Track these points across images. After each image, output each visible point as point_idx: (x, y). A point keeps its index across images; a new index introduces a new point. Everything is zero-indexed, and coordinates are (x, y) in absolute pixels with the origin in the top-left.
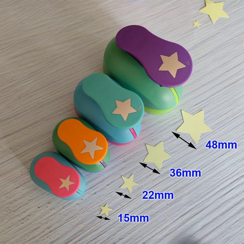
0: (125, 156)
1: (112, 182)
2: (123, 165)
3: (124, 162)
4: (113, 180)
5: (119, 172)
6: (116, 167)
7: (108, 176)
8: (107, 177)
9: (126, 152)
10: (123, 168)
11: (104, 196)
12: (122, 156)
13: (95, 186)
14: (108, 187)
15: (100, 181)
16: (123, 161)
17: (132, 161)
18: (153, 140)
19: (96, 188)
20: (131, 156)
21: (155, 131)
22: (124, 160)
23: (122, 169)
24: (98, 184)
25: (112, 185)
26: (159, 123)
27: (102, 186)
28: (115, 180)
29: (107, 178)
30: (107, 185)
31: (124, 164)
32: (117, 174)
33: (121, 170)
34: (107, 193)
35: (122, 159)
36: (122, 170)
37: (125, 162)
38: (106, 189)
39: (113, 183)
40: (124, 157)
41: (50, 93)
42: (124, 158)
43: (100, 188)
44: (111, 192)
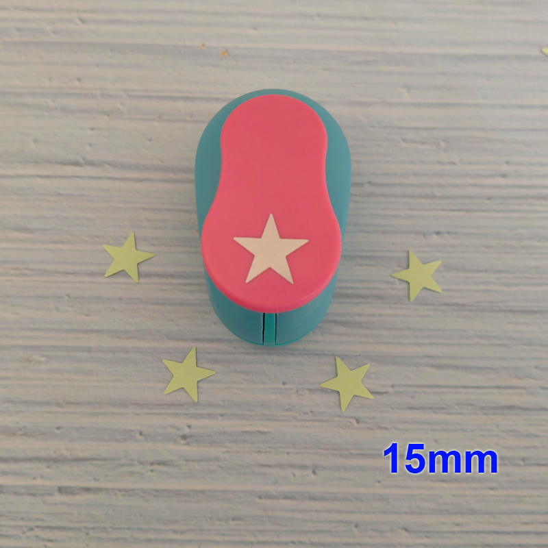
0: (201, 416)
1: (87, 490)
2: (171, 446)
3: (184, 437)
4: (93, 484)
5: (138, 468)
6: (139, 437)
7: (86, 454)
8: (81, 455)
9: (217, 406)
10: (164, 463)
11: (21, 523)
12: (192, 411)
13: (16, 460)
14: (58, 498)
15: (44, 454)
16: (181, 433)
17: (218, 459)
18: (358, 421)
19: (15, 474)
20: (225, 433)
21: (390, 390)
22: (187, 431)
23: (159, 463)
24: (30, 460)
25: (79, 498)
26: (433, 366)
27: (39, 482)
28: (100, 490)
29: (78, 460)
30: (61, 490)
31: (181, 447)
32: (124, 469)
33: (152, 464)
34: (41, 520)
35: (182, 422)
36: (156, 467)
37: (188, 444)
38: (48, 499)
39: (90, 496)
40: (195, 416)
41: (85, 11)
42: (193, 422)
43: (30, 482)
44: (58, 524)
